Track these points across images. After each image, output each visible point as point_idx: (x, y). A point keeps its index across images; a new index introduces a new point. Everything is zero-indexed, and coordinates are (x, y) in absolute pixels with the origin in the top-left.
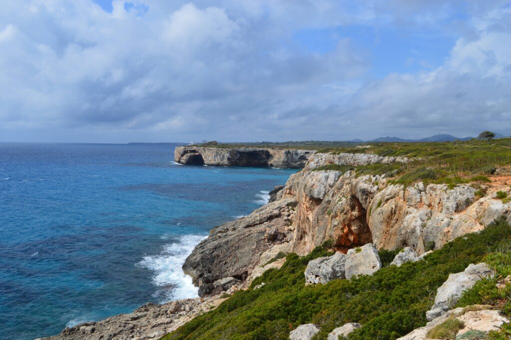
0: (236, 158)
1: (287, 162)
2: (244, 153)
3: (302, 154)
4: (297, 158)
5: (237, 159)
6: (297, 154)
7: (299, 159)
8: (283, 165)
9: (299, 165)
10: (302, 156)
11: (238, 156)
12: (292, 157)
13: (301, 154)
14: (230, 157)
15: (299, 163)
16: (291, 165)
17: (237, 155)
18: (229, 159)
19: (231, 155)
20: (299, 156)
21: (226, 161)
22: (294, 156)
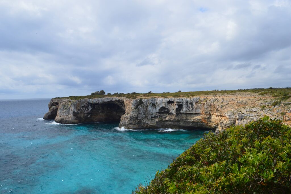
0: (86, 112)
1: (137, 118)
2: (97, 104)
3: (163, 105)
4: (154, 111)
5: (88, 114)
6: (154, 105)
7: (159, 113)
8: (131, 124)
9: (157, 123)
10: (163, 108)
11: (90, 108)
12: (146, 111)
13: (160, 104)
14: (76, 111)
15: (157, 120)
16: (144, 123)
17: (87, 107)
18: (75, 114)
19: (76, 108)
20: (158, 109)
21: (71, 117)
22: (150, 108)
